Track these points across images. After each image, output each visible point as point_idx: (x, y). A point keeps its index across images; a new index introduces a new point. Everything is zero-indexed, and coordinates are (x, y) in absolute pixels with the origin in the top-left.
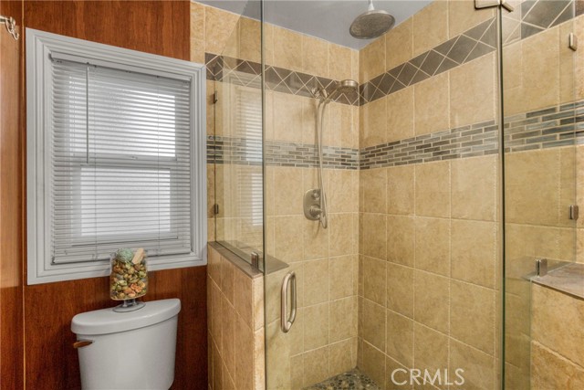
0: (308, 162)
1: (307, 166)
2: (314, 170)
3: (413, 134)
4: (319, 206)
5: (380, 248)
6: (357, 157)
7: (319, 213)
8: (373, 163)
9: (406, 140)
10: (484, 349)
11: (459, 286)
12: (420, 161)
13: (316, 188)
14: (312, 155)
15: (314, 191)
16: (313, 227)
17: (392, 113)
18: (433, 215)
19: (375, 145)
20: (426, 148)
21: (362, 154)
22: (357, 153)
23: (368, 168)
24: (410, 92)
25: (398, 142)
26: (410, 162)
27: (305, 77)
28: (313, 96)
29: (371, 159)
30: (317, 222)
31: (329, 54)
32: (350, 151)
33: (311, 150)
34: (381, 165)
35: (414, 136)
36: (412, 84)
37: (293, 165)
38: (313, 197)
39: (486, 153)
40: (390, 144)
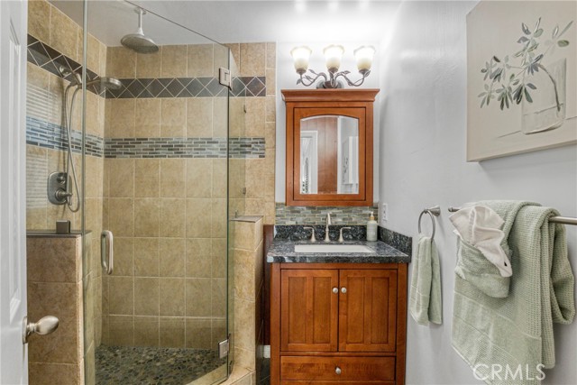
0: (54, 142)
1: (53, 147)
2: (60, 153)
3: (158, 134)
4: (65, 190)
5: (127, 227)
6: (101, 145)
7: (65, 197)
8: (121, 153)
9: (154, 139)
10: (206, 276)
11: (191, 241)
12: (165, 156)
13: (62, 171)
14: (58, 137)
15: (61, 174)
16: (57, 212)
17: (141, 114)
18: (174, 196)
19: (123, 137)
20: (170, 148)
21: (106, 143)
22: (102, 141)
23: (115, 157)
24: (157, 103)
25: (146, 139)
26: (156, 157)
27: (53, 53)
28: (61, 75)
29: (118, 150)
30: (62, 207)
31: (78, 39)
32: (96, 139)
33: (57, 130)
34: (128, 156)
35: (159, 137)
36: (160, 96)
37: (36, 144)
38: (59, 181)
39: (208, 156)
40: (138, 139)
